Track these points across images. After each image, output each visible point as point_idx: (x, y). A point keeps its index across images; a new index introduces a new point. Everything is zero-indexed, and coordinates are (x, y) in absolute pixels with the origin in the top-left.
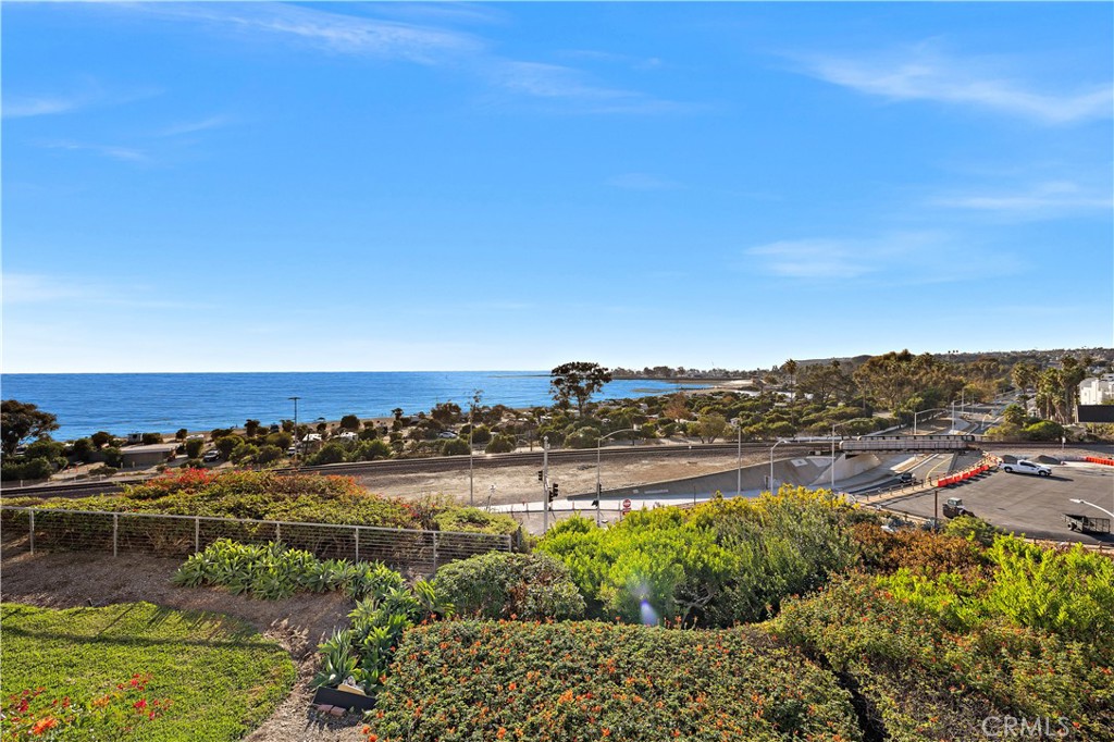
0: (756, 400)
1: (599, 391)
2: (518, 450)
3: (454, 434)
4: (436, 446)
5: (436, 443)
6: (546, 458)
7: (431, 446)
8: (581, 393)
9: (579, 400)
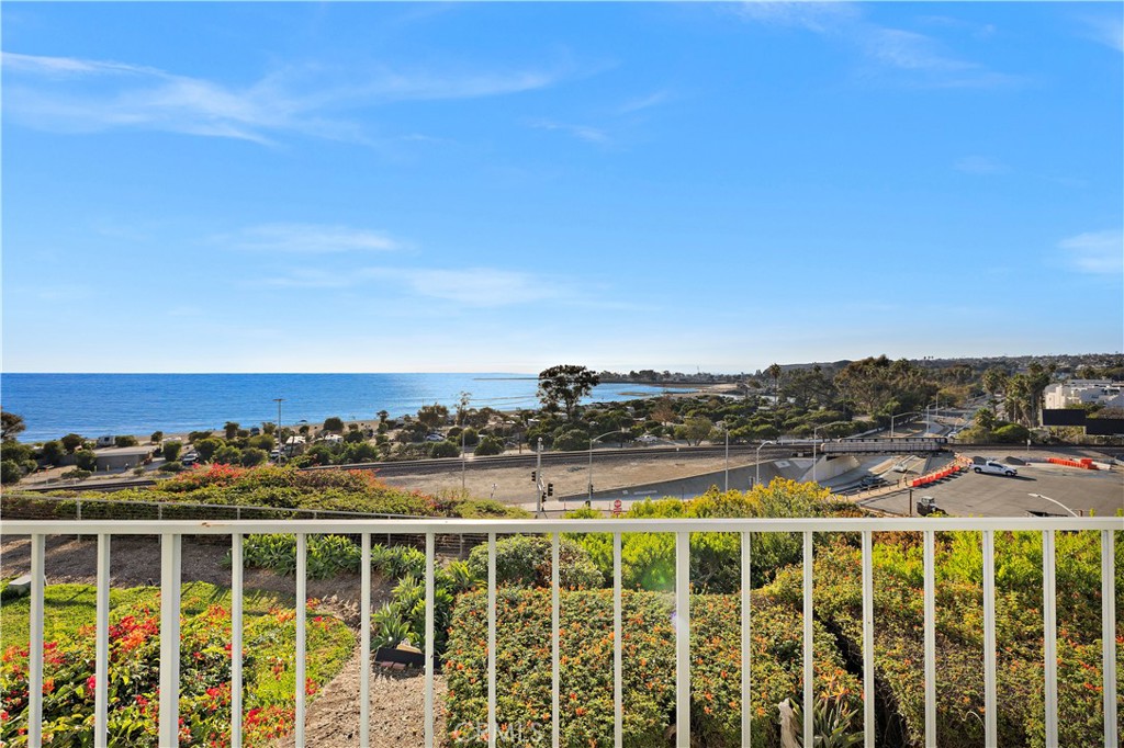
0: (740, 404)
1: (586, 394)
2: (507, 453)
3: (442, 436)
4: (423, 449)
5: (424, 446)
6: (539, 460)
7: (418, 448)
8: (569, 396)
9: (567, 403)
